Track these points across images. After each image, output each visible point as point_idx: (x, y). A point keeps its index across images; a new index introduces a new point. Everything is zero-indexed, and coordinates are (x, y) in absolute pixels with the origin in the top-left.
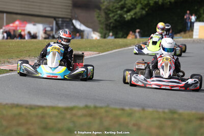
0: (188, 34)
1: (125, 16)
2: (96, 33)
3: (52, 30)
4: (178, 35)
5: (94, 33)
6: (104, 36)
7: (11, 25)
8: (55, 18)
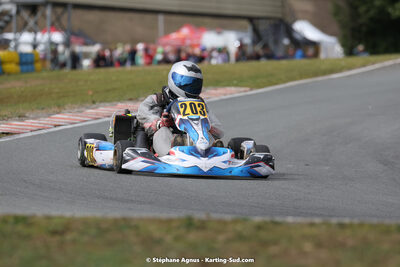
1: (390, 10)
7: (174, 36)
8: (251, 19)
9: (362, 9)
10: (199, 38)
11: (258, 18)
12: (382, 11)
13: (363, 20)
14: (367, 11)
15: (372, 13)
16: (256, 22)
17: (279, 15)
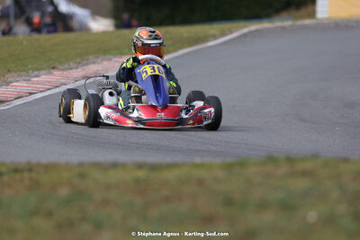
0: (303, 11)
2: (97, 17)
4: (284, 14)
5: (94, 19)
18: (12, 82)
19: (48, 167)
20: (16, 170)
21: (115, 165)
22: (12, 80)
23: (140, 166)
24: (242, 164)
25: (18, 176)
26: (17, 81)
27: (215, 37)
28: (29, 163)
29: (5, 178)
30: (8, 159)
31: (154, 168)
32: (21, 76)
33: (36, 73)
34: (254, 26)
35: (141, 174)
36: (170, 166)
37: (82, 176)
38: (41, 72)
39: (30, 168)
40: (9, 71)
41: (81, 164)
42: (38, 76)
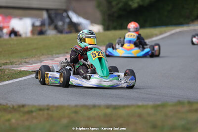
1: (131, 3)
2: (94, 24)
3: (43, 24)
6: (107, 28)
8: (47, 10)
9: (114, 3)
10: (9, 22)
11: (52, 10)
12: (126, 4)
13: (114, 9)
14: (117, 4)
15: (120, 5)
16: (50, 12)
17: (64, 8)
18: (43, 61)
19: (58, 108)
20: (40, 110)
21: (94, 106)
22: (44, 59)
23: (108, 107)
24: (163, 105)
25: (41, 113)
26: (47, 60)
27: (157, 35)
28: (48, 105)
29: (34, 114)
30: (36, 103)
31: (116, 107)
32: (48, 57)
33: (57, 55)
34: (178, 29)
35: (108, 111)
36: (124, 107)
37: (76, 112)
38: (60, 55)
39: (48, 108)
40: (43, 54)
41: (76, 106)
42: (57, 57)
